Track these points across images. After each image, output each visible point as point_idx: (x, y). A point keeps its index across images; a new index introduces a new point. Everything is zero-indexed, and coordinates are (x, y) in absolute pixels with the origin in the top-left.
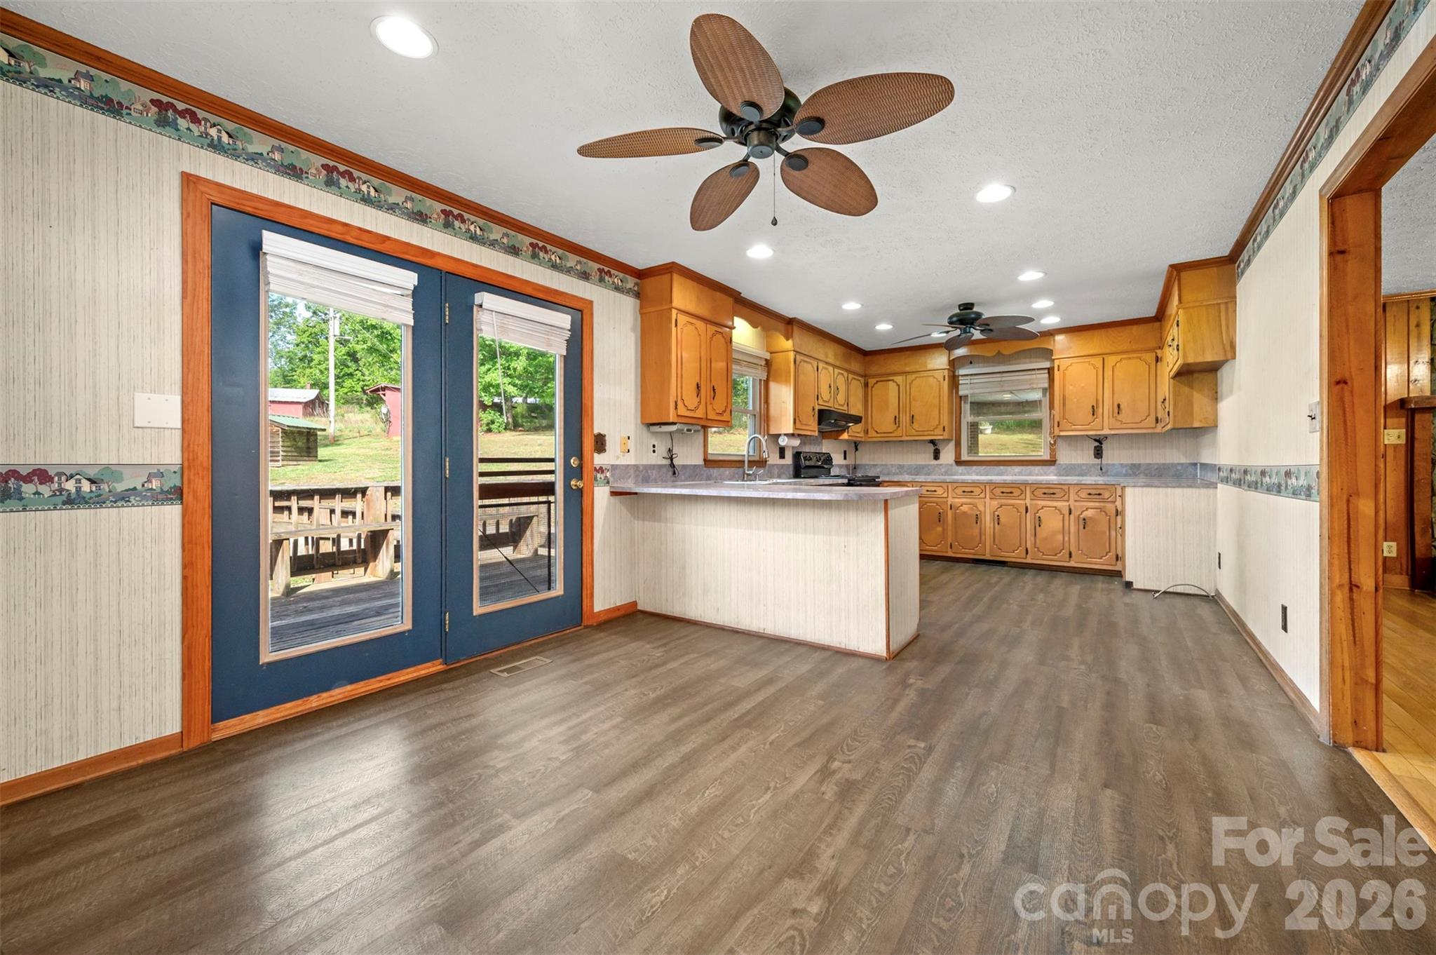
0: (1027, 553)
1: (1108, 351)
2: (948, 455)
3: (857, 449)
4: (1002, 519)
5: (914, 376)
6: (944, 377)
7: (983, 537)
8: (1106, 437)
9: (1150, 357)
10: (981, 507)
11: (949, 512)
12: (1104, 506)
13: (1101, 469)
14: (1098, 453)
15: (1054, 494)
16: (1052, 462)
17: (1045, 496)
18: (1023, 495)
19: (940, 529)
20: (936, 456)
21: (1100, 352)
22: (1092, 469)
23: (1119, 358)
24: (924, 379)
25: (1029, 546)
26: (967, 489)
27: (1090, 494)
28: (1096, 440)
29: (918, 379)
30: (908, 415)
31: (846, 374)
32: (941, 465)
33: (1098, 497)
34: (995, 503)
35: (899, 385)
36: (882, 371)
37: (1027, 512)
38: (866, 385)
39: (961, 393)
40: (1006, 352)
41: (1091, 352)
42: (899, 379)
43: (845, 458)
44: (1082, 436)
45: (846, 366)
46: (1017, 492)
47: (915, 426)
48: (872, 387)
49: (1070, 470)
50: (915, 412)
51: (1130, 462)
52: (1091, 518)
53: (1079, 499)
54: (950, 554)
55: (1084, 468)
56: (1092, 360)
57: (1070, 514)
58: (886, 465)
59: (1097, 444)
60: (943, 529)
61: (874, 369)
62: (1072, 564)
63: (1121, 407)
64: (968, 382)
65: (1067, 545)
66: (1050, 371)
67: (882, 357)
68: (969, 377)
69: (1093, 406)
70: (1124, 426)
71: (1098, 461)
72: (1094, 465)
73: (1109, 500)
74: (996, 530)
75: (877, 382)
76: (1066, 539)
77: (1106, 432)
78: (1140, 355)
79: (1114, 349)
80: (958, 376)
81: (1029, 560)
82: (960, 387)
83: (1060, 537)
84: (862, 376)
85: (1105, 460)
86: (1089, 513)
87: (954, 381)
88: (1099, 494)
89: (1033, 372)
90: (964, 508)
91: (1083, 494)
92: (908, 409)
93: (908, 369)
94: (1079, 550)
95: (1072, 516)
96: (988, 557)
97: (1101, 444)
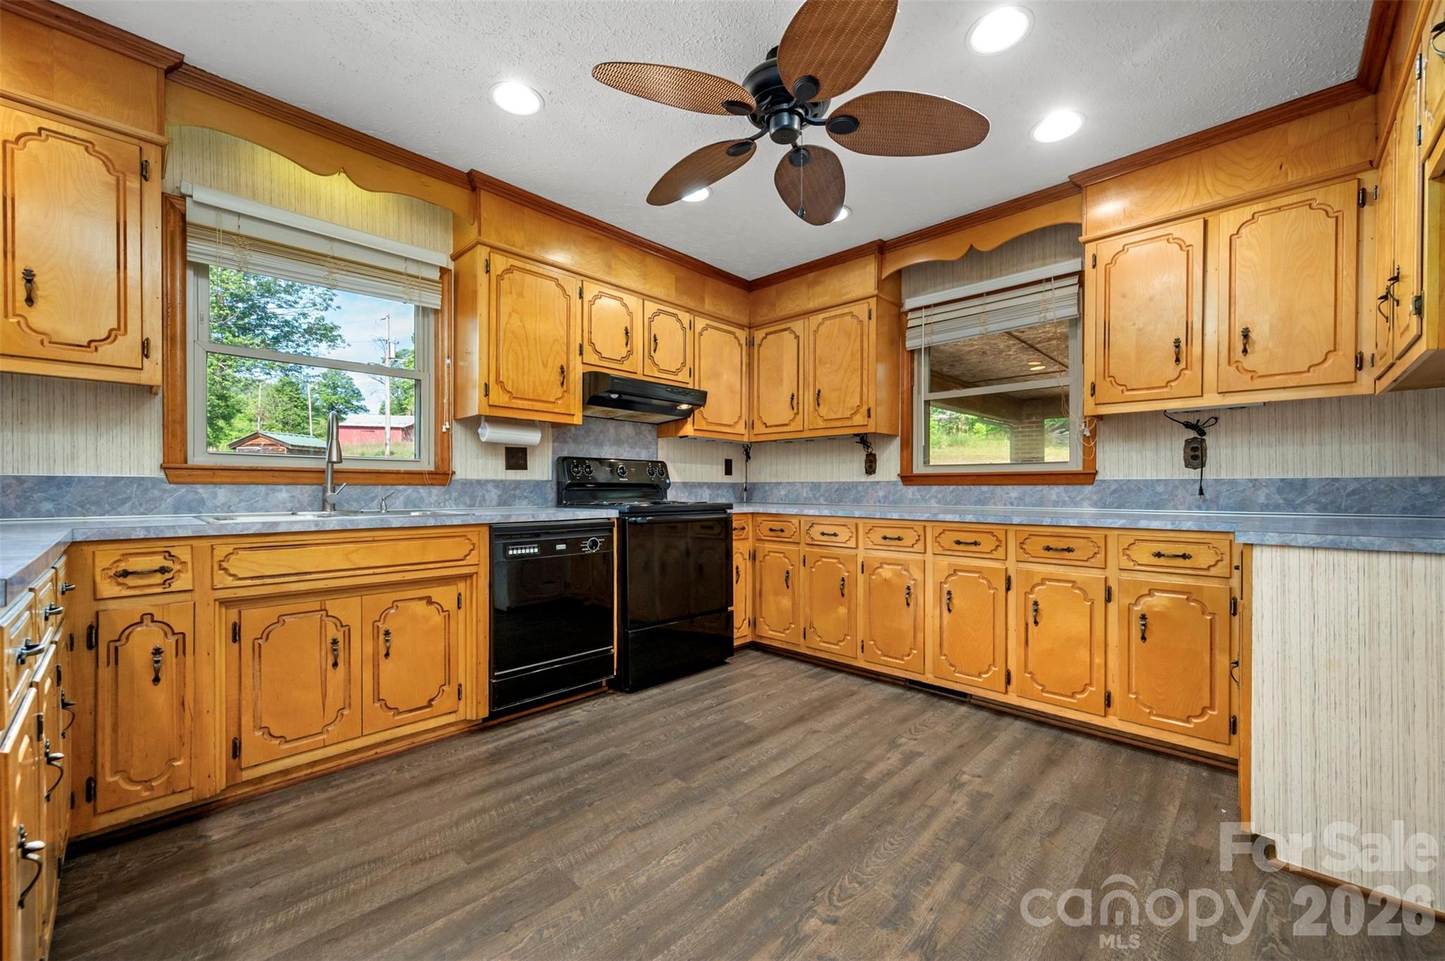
0: (1008, 682)
1: (1218, 200)
2: (889, 463)
3: (748, 457)
4: (956, 601)
5: (821, 316)
6: (870, 312)
7: (920, 636)
8: (1214, 416)
9: (1340, 196)
10: (917, 574)
11: (861, 578)
12: (1200, 588)
13: (1201, 493)
14: (1195, 456)
15: (1069, 550)
16: (1087, 476)
17: (1050, 554)
18: (1001, 550)
19: (842, 611)
20: (871, 467)
21: (1198, 204)
22: (1180, 492)
23: (1245, 212)
24: (838, 320)
25: (1012, 667)
26: (889, 533)
27: (1159, 555)
28: (1188, 425)
29: (828, 322)
30: (811, 393)
31: (685, 317)
32: (878, 482)
33: (1180, 562)
34: (945, 562)
35: (797, 337)
36: (772, 316)
37: (1008, 589)
38: (750, 343)
39: (910, 344)
40: (984, 247)
41: (1175, 210)
42: (798, 326)
43: (728, 471)
44: (1155, 414)
45: (686, 301)
46: (987, 543)
47: (823, 410)
48: (760, 345)
49: (1126, 493)
50: (823, 385)
51: (1276, 475)
52: (1162, 615)
53: (1130, 565)
54: (861, 663)
55: (1160, 489)
56: (1175, 230)
57: (1108, 599)
58: (793, 484)
59: (1192, 434)
60: (849, 611)
61: (765, 314)
62: (1113, 722)
63: (1253, 335)
64: (924, 321)
65: (1098, 675)
66: (1080, 274)
67: (772, 291)
68: (924, 312)
69: (1177, 342)
70: (1259, 383)
71: (1193, 474)
72: (1183, 482)
73: (1213, 572)
74: (945, 621)
75: (767, 334)
76: (1098, 660)
77: (1211, 400)
78: (1309, 195)
79: (1233, 194)
80: (906, 313)
81: (1013, 699)
82: (909, 333)
83: (1084, 654)
84: (741, 327)
85: (1210, 473)
86: (1159, 601)
87: (897, 322)
88: (1184, 556)
89: (1048, 286)
90: (887, 572)
91: (1143, 554)
92: (811, 379)
93: (812, 305)
94: (1129, 691)
95: (1113, 606)
96: (929, 678)
97: (1202, 433)
